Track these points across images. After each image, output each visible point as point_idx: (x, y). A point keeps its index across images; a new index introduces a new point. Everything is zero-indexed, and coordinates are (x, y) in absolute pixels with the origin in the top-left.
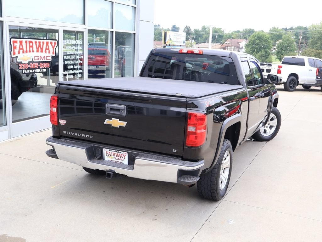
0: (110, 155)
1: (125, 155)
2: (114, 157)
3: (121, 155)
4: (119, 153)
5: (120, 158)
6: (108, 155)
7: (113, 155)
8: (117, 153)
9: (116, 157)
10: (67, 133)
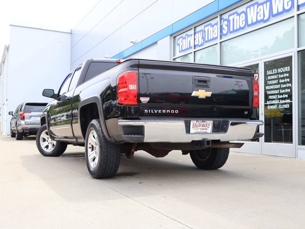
0: (196, 127)
1: (210, 124)
2: (200, 128)
3: (207, 124)
4: (204, 123)
5: (205, 128)
6: (194, 127)
7: (198, 126)
8: (203, 123)
9: (201, 127)
10: (149, 112)
